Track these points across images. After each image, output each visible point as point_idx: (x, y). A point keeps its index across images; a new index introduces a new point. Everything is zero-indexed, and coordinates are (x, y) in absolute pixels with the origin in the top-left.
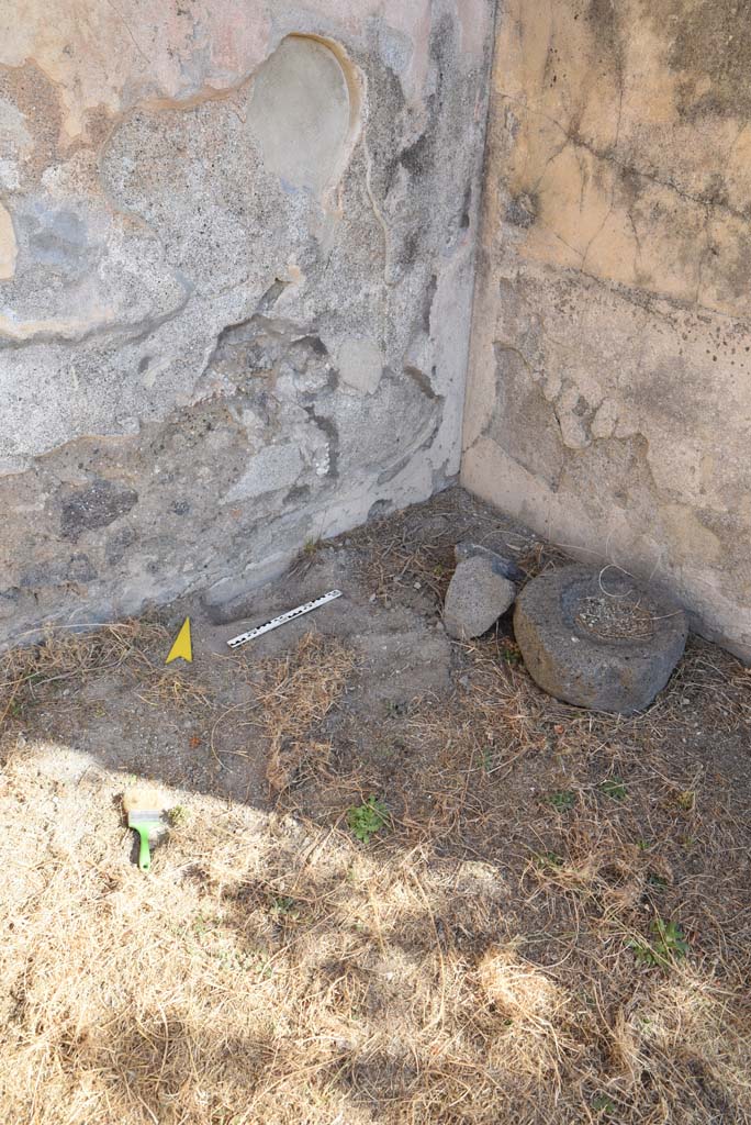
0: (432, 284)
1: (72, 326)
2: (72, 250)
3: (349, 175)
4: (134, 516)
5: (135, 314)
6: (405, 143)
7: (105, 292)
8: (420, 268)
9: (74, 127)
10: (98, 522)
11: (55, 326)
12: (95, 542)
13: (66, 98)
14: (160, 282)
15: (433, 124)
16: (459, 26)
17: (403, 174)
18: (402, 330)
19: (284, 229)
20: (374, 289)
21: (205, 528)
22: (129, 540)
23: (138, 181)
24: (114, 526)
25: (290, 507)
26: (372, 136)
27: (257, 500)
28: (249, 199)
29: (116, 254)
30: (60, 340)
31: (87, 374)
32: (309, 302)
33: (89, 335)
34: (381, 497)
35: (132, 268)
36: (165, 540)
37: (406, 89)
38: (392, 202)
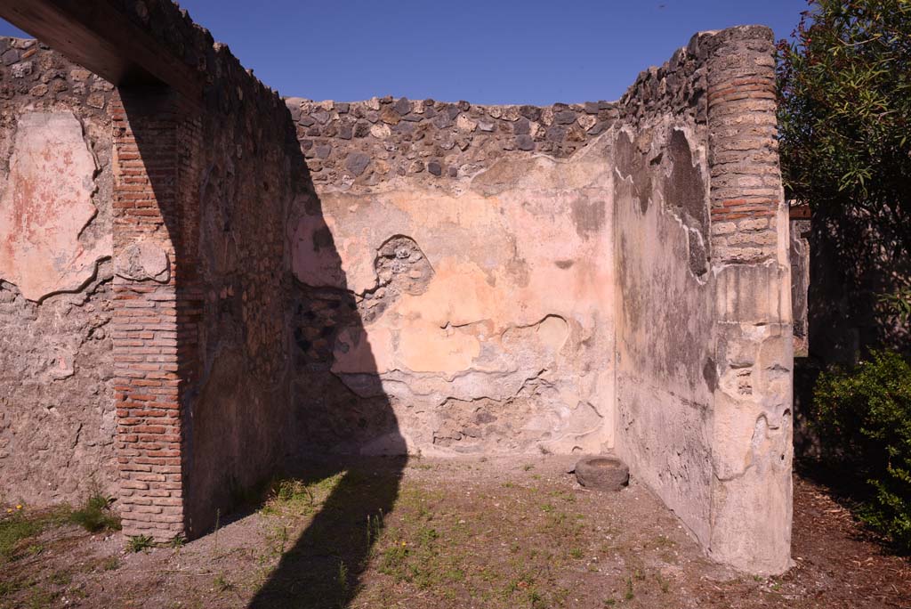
0: (596, 378)
1: (489, 370)
2: (493, 354)
3: (566, 345)
4: (495, 423)
5: (504, 370)
6: (583, 338)
7: (497, 364)
8: (592, 374)
9: (497, 330)
10: (486, 422)
11: (485, 369)
12: (484, 426)
13: (496, 325)
14: (511, 365)
15: (594, 334)
16: (601, 313)
17: (583, 347)
18: (586, 391)
19: (546, 356)
20: (575, 376)
21: (515, 435)
22: (491, 430)
23: (509, 342)
24: (489, 424)
25: (544, 438)
26: (572, 337)
27: (533, 432)
28: (537, 349)
29: (501, 356)
30: (485, 372)
31: (489, 382)
32: (552, 376)
33: (492, 373)
34: (578, 445)
35: (504, 360)
36: (502, 433)
37: (583, 326)
38: (580, 353)
